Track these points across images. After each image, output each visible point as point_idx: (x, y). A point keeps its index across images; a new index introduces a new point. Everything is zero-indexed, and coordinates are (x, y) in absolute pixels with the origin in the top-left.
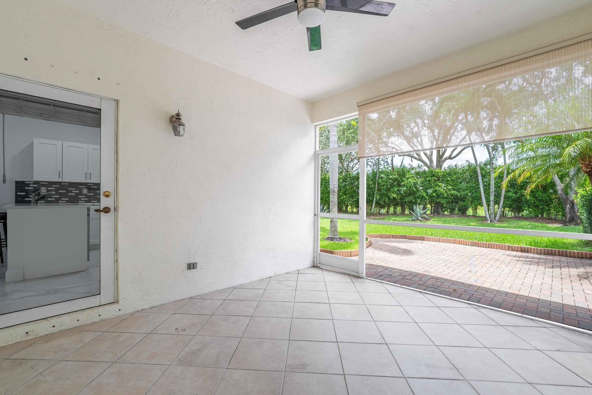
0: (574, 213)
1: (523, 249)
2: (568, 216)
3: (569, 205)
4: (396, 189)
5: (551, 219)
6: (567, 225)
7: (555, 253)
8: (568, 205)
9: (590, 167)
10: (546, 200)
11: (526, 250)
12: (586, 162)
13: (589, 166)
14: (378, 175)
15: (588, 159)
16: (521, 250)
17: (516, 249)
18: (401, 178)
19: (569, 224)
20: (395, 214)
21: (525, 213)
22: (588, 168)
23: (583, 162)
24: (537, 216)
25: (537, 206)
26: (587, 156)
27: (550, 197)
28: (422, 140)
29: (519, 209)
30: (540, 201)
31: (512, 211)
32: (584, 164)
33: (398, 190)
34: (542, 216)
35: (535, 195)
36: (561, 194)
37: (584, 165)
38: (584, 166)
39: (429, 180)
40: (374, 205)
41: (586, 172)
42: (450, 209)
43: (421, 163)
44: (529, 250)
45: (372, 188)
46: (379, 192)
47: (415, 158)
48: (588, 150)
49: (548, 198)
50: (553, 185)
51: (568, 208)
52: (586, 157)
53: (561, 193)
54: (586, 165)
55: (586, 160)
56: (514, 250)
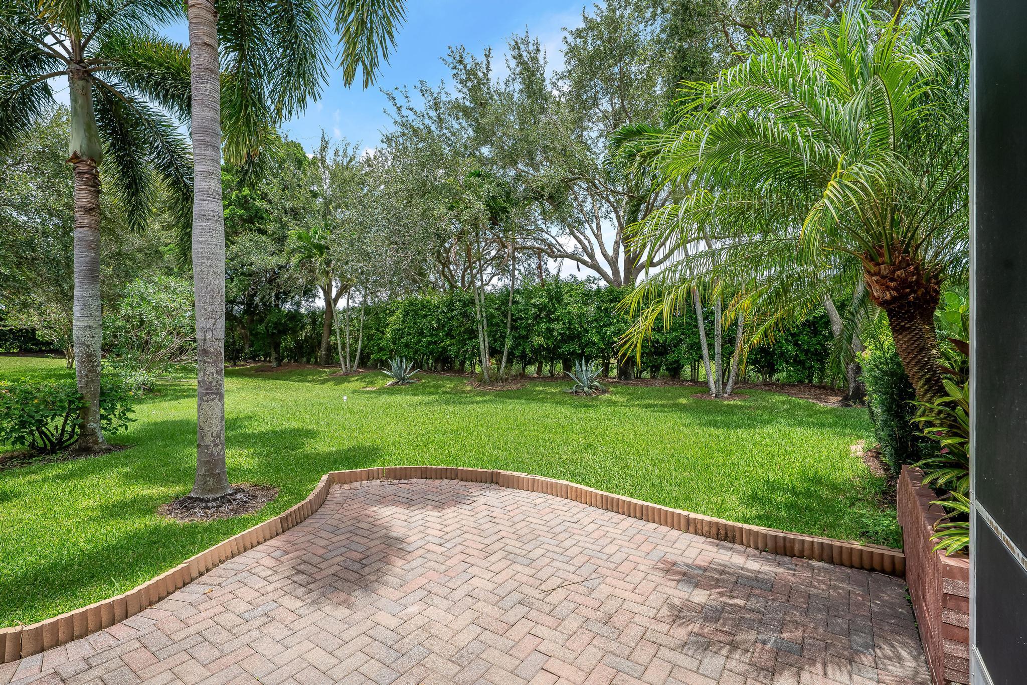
1: (722, 532)
2: (852, 386)
3: (854, 363)
4: (543, 326)
5: (824, 388)
6: (849, 406)
7: (802, 551)
8: (852, 363)
9: (893, 284)
10: (816, 350)
11: (729, 534)
12: (882, 266)
13: (892, 280)
14: (511, 298)
15: (886, 258)
16: (717, 534)
17: (706, 529)
18: (553, 305)
20: (552, 377)
21: (780, 376)
22: (888, 288)
23: (873, 269)
24: (801, 382)
25: (802, 363)
26: (884, 244)
27: (823, 346)
28: (599, 228)
29: (771, 369)
30: (807, 352)
31: (759, 371)
32: (875, 274)
33: (548, 329)
34: (811, 381)
35: (797, 340)
37: (874, 278)
38: (877, 282)
39: (606, 309)
40: (504, 359)
41: (884, 304)
42: (652, 367)
43: (594, 273)
45: (498, 325)
46: (514, 332)
47: (584, 263)
48: (887, 225)
49: (818, 347)
50: (826, 321)
51: (852, 368)
52: (881, 247)
53: (839, 338)
54: (883, 277)
55: (880, 260)
56: (700, 532)
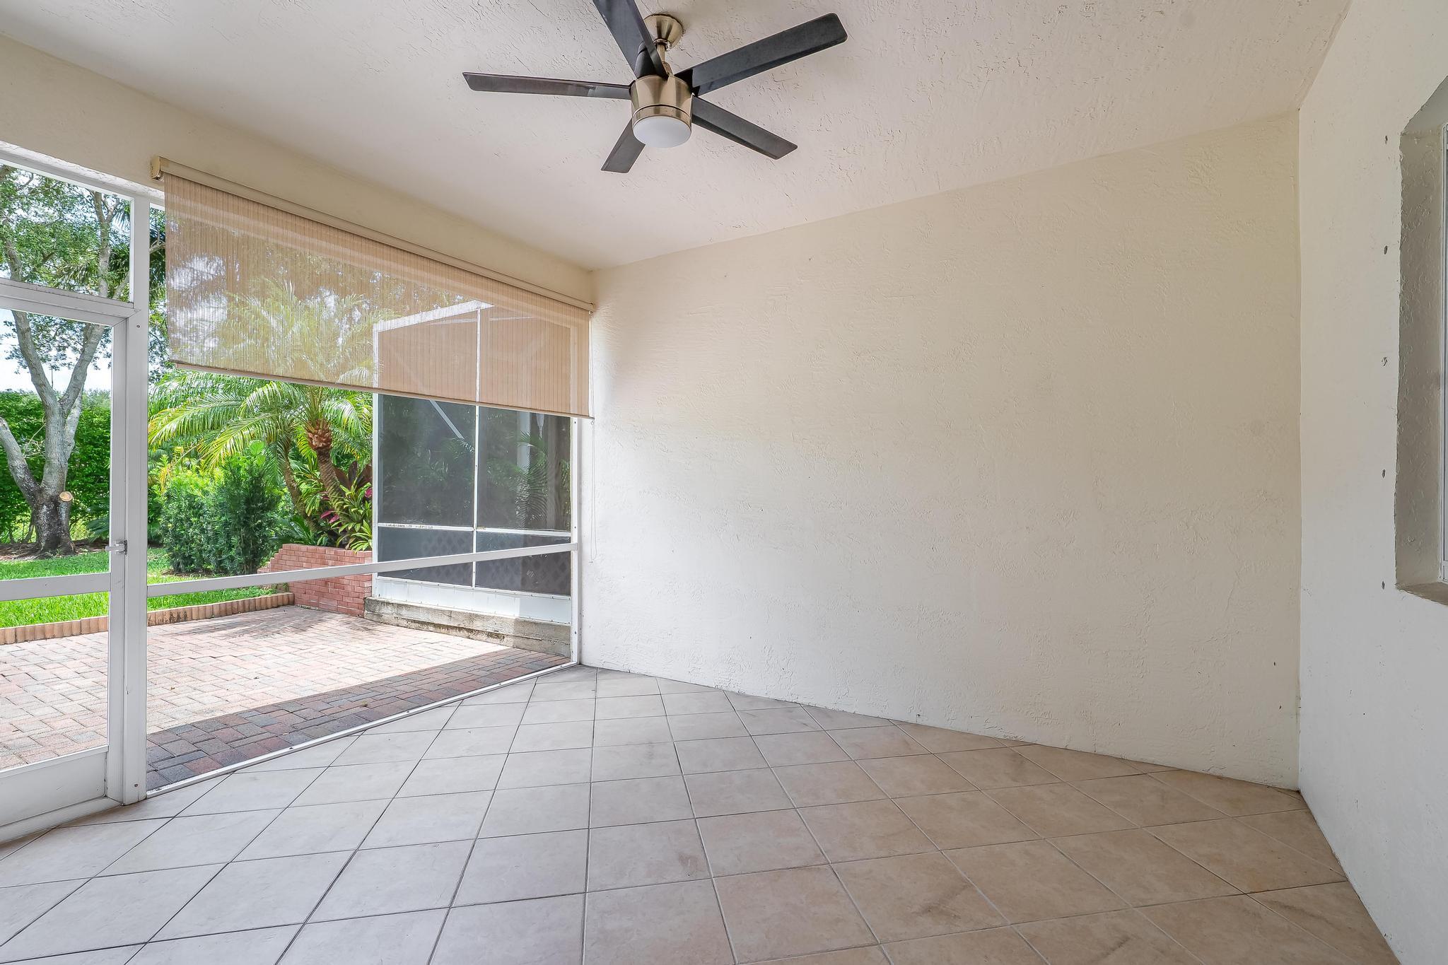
0: (58, 525)
2: (45, 535)
3: (48, 507)
6: (49, 557)
8: (45, 507)
19: (51, 553)
22: (322, 441)
36: (24, 479)
44: (181, 615)
51: (45, 513)
53: (23, 476)
